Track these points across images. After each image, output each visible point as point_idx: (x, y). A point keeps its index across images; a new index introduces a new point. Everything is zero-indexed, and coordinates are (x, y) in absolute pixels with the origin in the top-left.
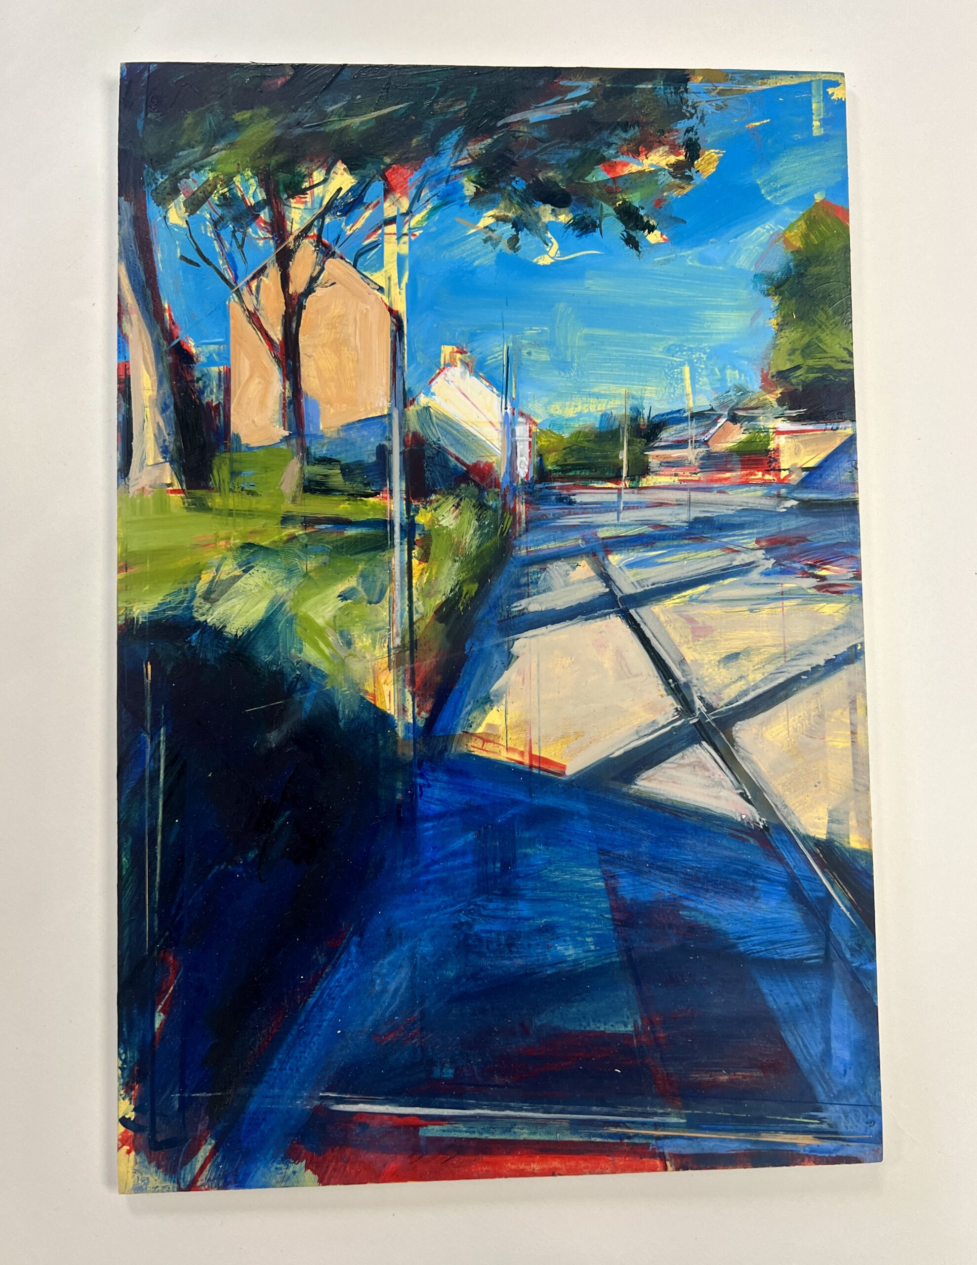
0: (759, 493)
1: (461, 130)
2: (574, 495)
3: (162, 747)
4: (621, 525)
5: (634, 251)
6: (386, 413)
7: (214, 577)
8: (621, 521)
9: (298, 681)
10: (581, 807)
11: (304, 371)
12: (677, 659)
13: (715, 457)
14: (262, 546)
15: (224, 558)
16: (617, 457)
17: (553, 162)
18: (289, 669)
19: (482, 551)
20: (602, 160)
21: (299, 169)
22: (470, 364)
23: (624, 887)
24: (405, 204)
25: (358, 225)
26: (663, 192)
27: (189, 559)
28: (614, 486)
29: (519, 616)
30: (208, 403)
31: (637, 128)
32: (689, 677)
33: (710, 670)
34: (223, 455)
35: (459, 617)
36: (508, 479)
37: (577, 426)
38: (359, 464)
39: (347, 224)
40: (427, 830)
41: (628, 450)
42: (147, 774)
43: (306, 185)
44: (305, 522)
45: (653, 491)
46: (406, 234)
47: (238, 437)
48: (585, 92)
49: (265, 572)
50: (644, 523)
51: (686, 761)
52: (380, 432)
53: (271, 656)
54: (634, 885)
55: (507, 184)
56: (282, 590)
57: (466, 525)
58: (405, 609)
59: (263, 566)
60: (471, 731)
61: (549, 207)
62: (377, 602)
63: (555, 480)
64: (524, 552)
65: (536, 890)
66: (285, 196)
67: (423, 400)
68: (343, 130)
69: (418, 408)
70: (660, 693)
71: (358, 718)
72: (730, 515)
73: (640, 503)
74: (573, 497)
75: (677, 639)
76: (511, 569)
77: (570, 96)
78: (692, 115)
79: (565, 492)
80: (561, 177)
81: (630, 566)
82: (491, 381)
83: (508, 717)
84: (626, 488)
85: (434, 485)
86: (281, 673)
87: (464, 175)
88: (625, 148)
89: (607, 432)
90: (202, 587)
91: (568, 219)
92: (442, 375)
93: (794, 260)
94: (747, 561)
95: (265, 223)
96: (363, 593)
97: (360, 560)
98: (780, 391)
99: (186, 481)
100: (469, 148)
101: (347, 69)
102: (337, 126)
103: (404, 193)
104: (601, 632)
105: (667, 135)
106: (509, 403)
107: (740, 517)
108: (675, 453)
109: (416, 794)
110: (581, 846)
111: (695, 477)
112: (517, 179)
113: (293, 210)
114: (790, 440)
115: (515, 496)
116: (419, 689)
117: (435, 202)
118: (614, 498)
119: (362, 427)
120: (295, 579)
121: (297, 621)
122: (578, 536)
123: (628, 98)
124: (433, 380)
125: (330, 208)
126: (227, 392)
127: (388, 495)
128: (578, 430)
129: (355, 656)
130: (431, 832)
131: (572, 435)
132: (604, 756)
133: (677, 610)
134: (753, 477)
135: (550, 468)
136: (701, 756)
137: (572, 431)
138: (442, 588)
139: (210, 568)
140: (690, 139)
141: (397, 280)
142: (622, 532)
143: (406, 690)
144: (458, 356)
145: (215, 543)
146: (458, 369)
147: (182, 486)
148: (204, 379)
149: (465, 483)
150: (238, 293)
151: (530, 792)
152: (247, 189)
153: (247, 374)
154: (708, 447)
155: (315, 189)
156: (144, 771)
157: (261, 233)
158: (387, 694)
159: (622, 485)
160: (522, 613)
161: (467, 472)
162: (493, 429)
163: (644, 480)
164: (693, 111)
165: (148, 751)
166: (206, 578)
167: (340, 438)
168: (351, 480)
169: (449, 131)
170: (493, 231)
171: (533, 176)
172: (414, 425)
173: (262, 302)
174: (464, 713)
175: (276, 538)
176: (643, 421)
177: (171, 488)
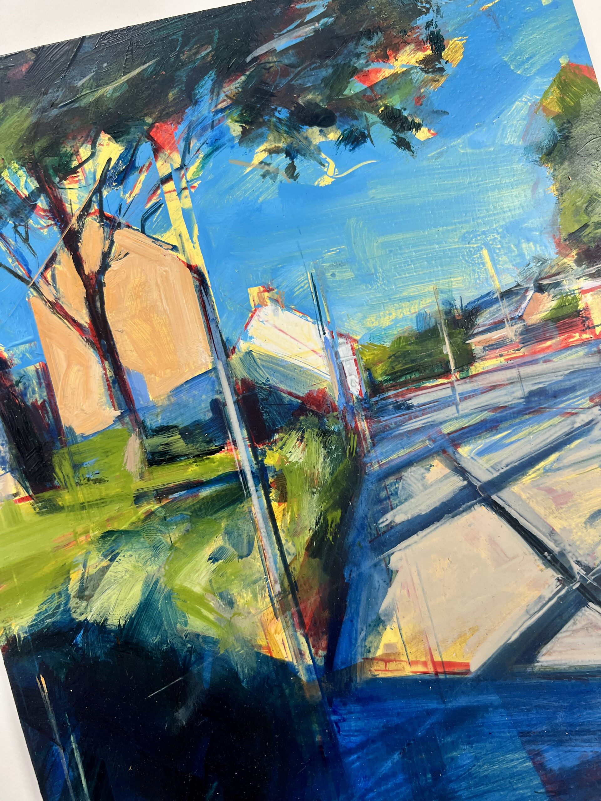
0: (581, 353)
1: (212, 74)
2: (410, 399)
3: (77, 754)
4: (462, 417)
5: (407, 152)
6: (210, 368)
7: (83, 574)
8: (461, 412)
9: (191, 654)
10: (494, 698)
11: (120, 347)
12: (547, 532)
13: (533, 330)
14: (122, 531)
15: (88, 553)
16: (441, 352)
17: (309, 85)
18: (180, 645)
19: (336, 477)
20: (355, 71)
21: (64, 150)
22: (280, 300)
23: (550, 760)
24: (177, 159)
25: (137, 190)
26: (420, 89)
27: (54, 562)
28: (445, 381)
29: (388, 530)
30: (33, 404)
31: (380, 33)
32: (562, 545)
33: (579, 534)
34: (61, 451)
35: (331, 547)
36: (343, 400)
37: (396, 332)
38: (197, 424)
39: (125, 193)
40: (353, 762)
41: (451, 343)
42: (69, 783)
43: (75, 163)
44: (158, 495)
45: (483, 376)
46: (185, 188)
47: (70, 429)
48: (322, 10)
49: (131, 556)
50: (483, 409)
51: (579, 626)
52: (209, 387)
53: (159, 637)
54: (559, 756)
55: (271, 116)
56: (152, 568)
57: (314, 456)
58: (276, 555)
59: (128, 551)
60: (371, 656)
61: (316, 129)
62: (248, 555)
63: (388, 389)
64: (376, 467)
65: (470, 788)
66: (58, 179)
67: (243, 346)
68: (97, 101)
69: (241, 355)
70: (538, 568)
71: (259, 673)
72: (560, 381)
73: (475, 390)
74: (409, 402)
75: (541, 511)
76: (369, 486)
77: (308, 17)
78: (428, 10)
79: (400, 399)
80: (320, 97)
81: (481, 453)
82: (304, 312)
83: (403, 632)
84: (458, 380)
85: (275, 425)
86: (172, 650)
87: (228, 116)
88: (374, 55)
89: (426, 331)
90: (73, 587)
91: (337, 136)
92: (255, 317)
93: (557, 125)
94: (587, 421)
95: (44, 211)
96: (232, 550)
97: (221, 518)
98: (574, 252)
99: (31, 486)
100: (225, 90)
101: (86, 41)
102: (91, 99)
103: (173, 148)
104: (470, 526)
105: (409, 33)
106: (325, 328)
107: (569, 380)
108: (495, 335)
109: (334, 731)
110: (502, 735)
111: (520, 353)
112: (279, 109)
113: (69, 191)
114: (596, 296)
115: (354, 414)
116: (310, 629)
117: (206, 149)
118: (449, 392)
119: (191, 387)
120: (162, 555)
121: (175, 595)
122: (424, 438)
123: (364, 7)
124: (248, 324)
125: (104, 181)
126: (49, 387)
127: (233, 447)
128: (398, 336)
129: (240, 614)
130: (358, 763)
131: (394, 343)
132: (502, 643)
133: (535, 485)
134: (572, 340)
135: (380, 379)
136: (591, 617)
137: (392, 338)
138: (307, 523)
139: (77, 565)
140: (432, 33)
141: (188, 236)
142: (465, 423)
143: (298, 634)
144: (266, 294)
145: (76, 540)
146: (269, 309)
147: (28, 492)
148: (23, 381)
149: (303, 415)
150: (35, 287)
151: (442, 698)
152: (18, 181)
153: (64, 365)
154: (524, 321)
155: (86, 166)
156: (65, 781)
157: (43, 222)
158: (280, 643)
159: (453, 378)
160: (390, 527)
161: (302, 403)
162: (316, 356)
163: (472, 368)
164: (428, 6)
165: (64, 761)
166: (75, 577)
167: (172, 404)
168: (193, 442)
169: (202, 78)
170: (269, 165)
171: (293, 103)
172: (241, 372)
173: (61, 290)
174: (359, 640)
175: (134, 519)
176: (457, 313)
177: (18, 498)
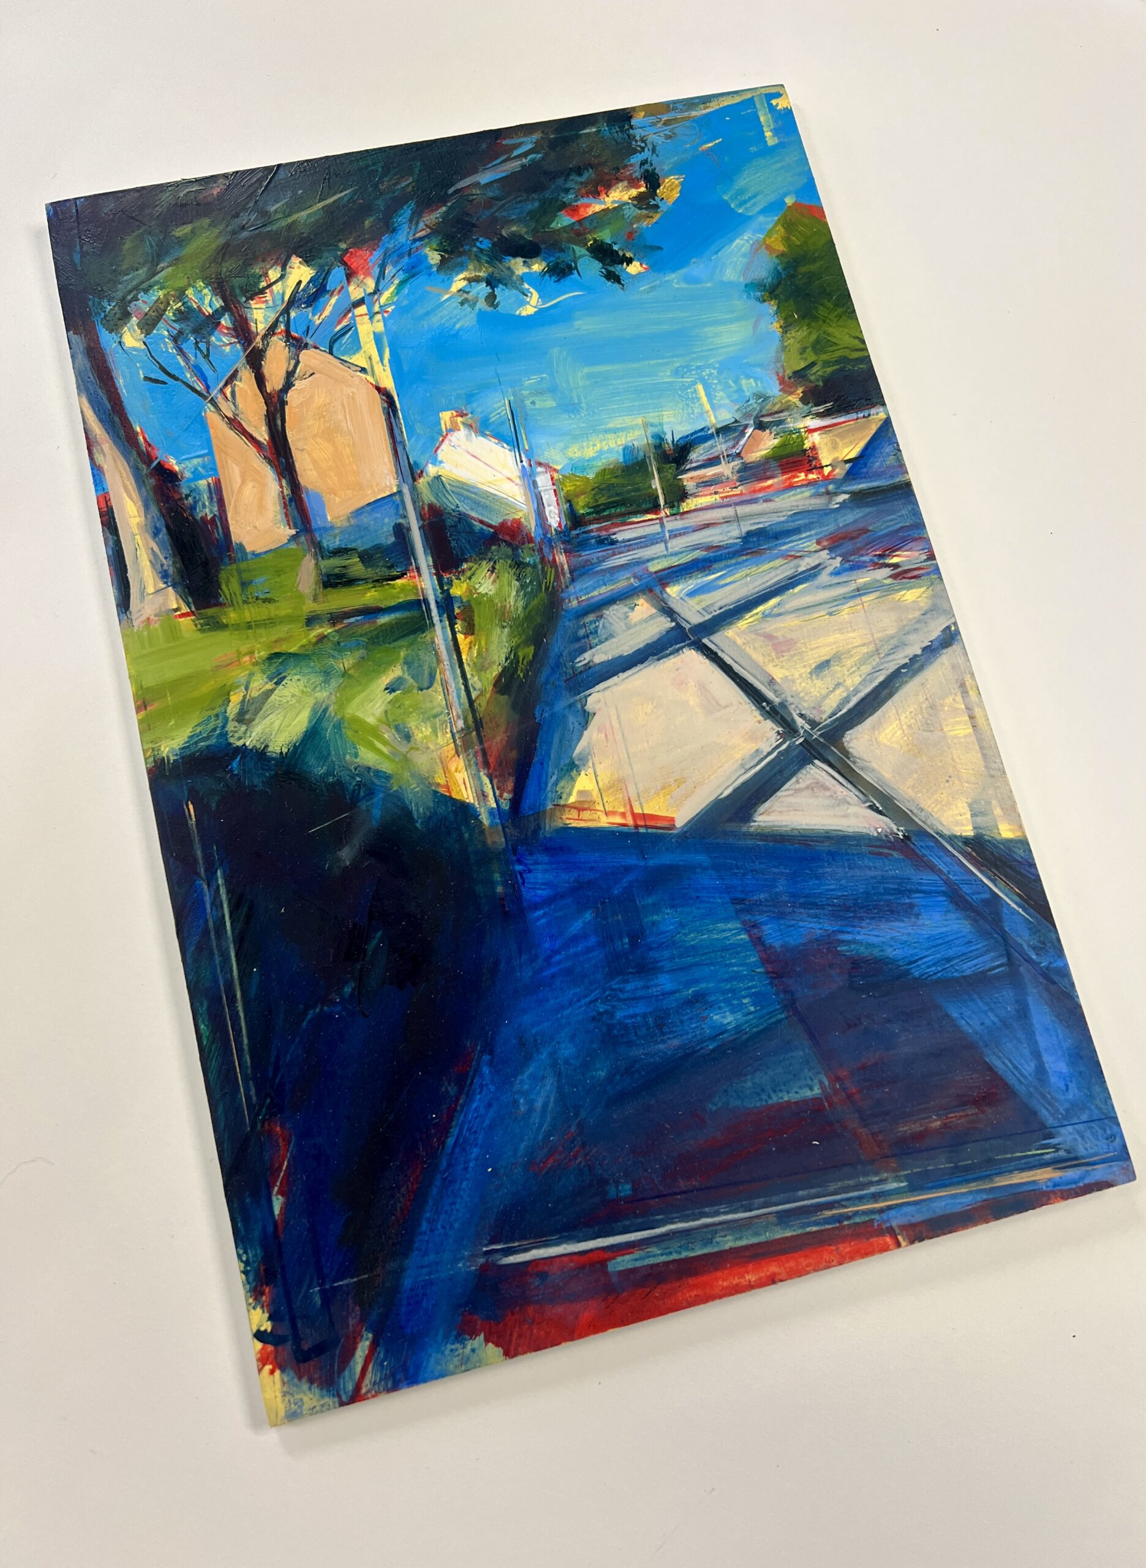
0: (807, 494)
1: (412, 204)
2: (614, 534)
3: (223, 891)
4: (672, 555)
5: (616, 285)
6: (395, 490)
7: (245, 697)
8: (670, 550)
9: (360, 788)
10: (702, 858)
11: (298, 466)
12: (766, 680)
13: (751, 468)
14: (290, 654)
15: (252, 674)
16: (650, 486)
17: (514, 217)
18: (348, 778)
19: (531, 611)
20: (563, 206)
21: (253, 271)
22: (474, 425)
23: (770, 934)
24: (371, 284)
25: (327, 313)
26: (632, 224)
27: (213, 682)
28: (654, 517)
29: (586, 670)
30: (202, 518)
31: (590, 170)
32: (783, 696)
33: (804, 684)
34: (229, 567)
35: (521, 685)
36: (540, 531)
37: (600, 464)
38: (378, 548)
39: (314, 314)
40: (538, 919)
41: (660, 478)
42: (211, 924)
43: (263, 284)
44: (332, 618)
45: (696, 514)
46: (378, 313)
47: (241, 546)
48: (530, 146)
49: (299, 680)
50: (695, 547)
51: (802, 785)
52: (393, 511)
53: (325, 768)
54: (780, 930)
55: (472, 246)
56: (322, 695)
57: (506, 588)
58: (460, 689)
59: (296, 674)
60: (562, 802)
61: (520, 260)
62: (428, 688)
63: (590, 523)
64: (575, 603)
65: (674, 959)
66: (244, 299)
67: (432, 470)
68: (290, 227)
69: (429, 479)
70: (756, 719)
71: (436, 813)
72: (783, 522)
73: (686, 528)
74: (613, 537)
75: (758, 657)
76: (566, 624)
77: (516, 153)
78: (643, 149)
79: (604, 533)
80: (525, 229)
81: (692, 594)
82: (500, 438)
83: (599, 779)
84: (667, 516)
85: (463, 553)
86: (339, 783)
87: (426, 245)
88: (583, 191)
89: (633, 464)
90: (233, 709)
91: (541, 268)
92: (446, 442)
93: (781, 263)
94: (813, 565)
95: (228, 328)
96: (411, 681)
97: (401, 647)
98: (800, 390)
99: (194, 603)
100: (425, 219)
101: (281, 169)
102: (283, 223)
103: (367, 274)
104: (677, 670)
105: (622, 171)
106: (523, 455)
107: (793, 521)
108: (710, 472)
109: (517, 883)
110: (712, 900)
111: (737, 491)
112: (481, 239)
113: (255, 311)
114: (824, 436)
115: (551, 547)
116: (495, 770)
117: (401, 276)
118: (657, 528)
119: (373, 510)
120: (333, 680)
121: (346, 724)
122: (629, 575)
123: (575, 145)
124: (438, 448)
125: (292, 302)
126: (221, 502)
127: (416, 574)
128: (602, 468)
129: (417, 749)
130: (544, 920)
131: (598, 475)
132: (712, 798)
133: (752, 629)
134: (796, 480)
135: (582, 511)
136: (817, 776)
137: (596, 470)
138: (496, 658)
139: (238, 687)
140: (647, 171)
141: (378, 359)
142: (675, 561)
143: (482, 774)
144: (459, 419)
145: (239, 661)
146: (462, 433)
147: (190, 608)
148: (193, 494)
149: (495, 545)
150: (213, 402)
151: (642, 854)
152: (202, 299)
153: (239, 480)
154: (742, 458)
155: (274, 287)
156: (207, 921)
157: (225, 340)
158: (461, 782)
159: (662, 514)
160: (588, 667)
161: (495, 533)
162: (512, 484)
163: (684, 504)
164: (643, 145)
165: (208, 899)
166: (236, 699)
167: (351, 525)
168: (372, 566)
169: (401, 207)
170: (468, 293)
171: (497, 234)
172: (428, 497)
173: (240, 406)
174: (550, 785)
175: (304, 641)
176: (668, 446)
177: (179, 613)
